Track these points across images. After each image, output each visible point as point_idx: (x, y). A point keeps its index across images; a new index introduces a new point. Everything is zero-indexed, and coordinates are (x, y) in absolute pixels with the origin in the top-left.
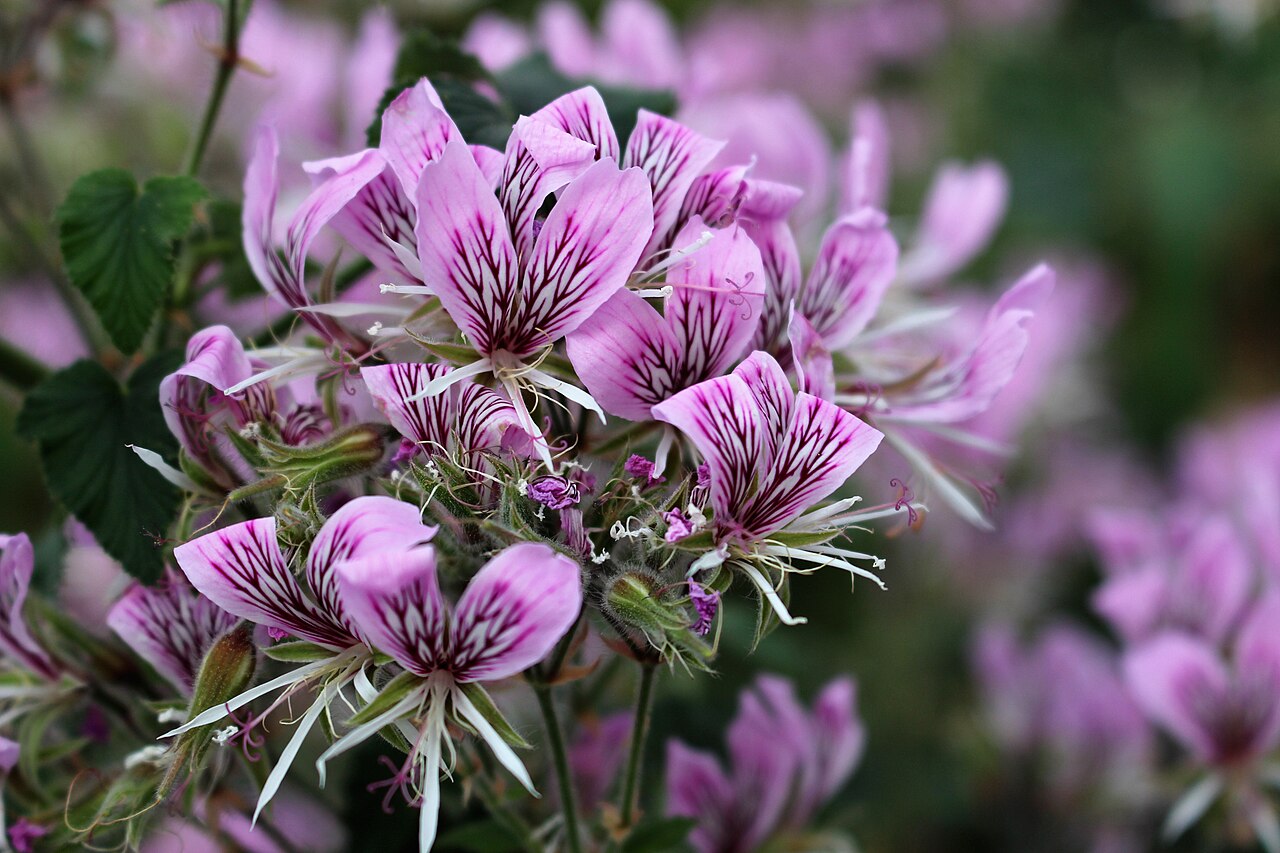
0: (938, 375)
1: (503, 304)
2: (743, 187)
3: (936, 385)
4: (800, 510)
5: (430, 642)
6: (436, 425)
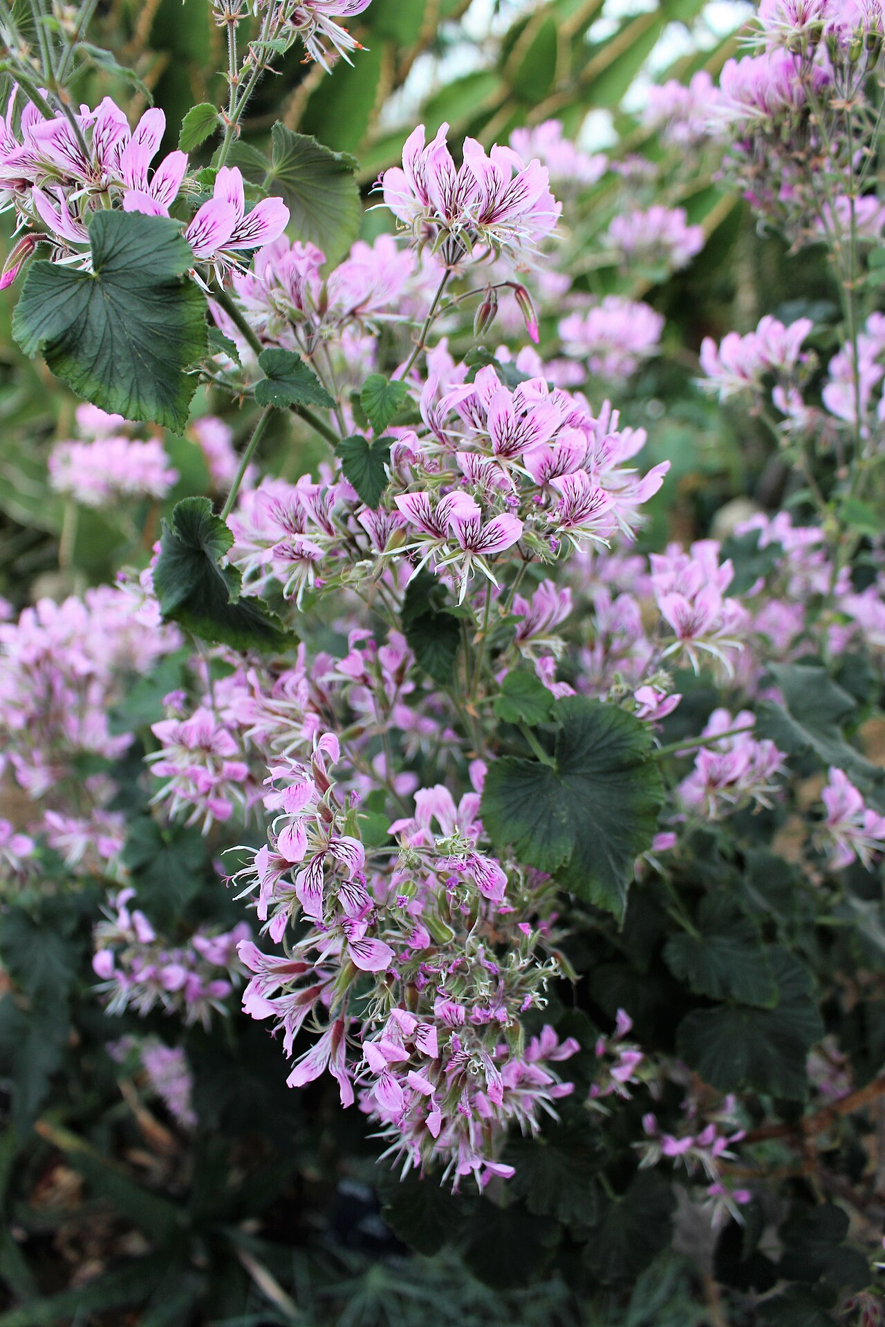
0: (629, 489)
1: (508, 439)
2: (584, 418)
3: (627, 492)
4: (586, 521)
5: (472, 538)
6: (478, 474)
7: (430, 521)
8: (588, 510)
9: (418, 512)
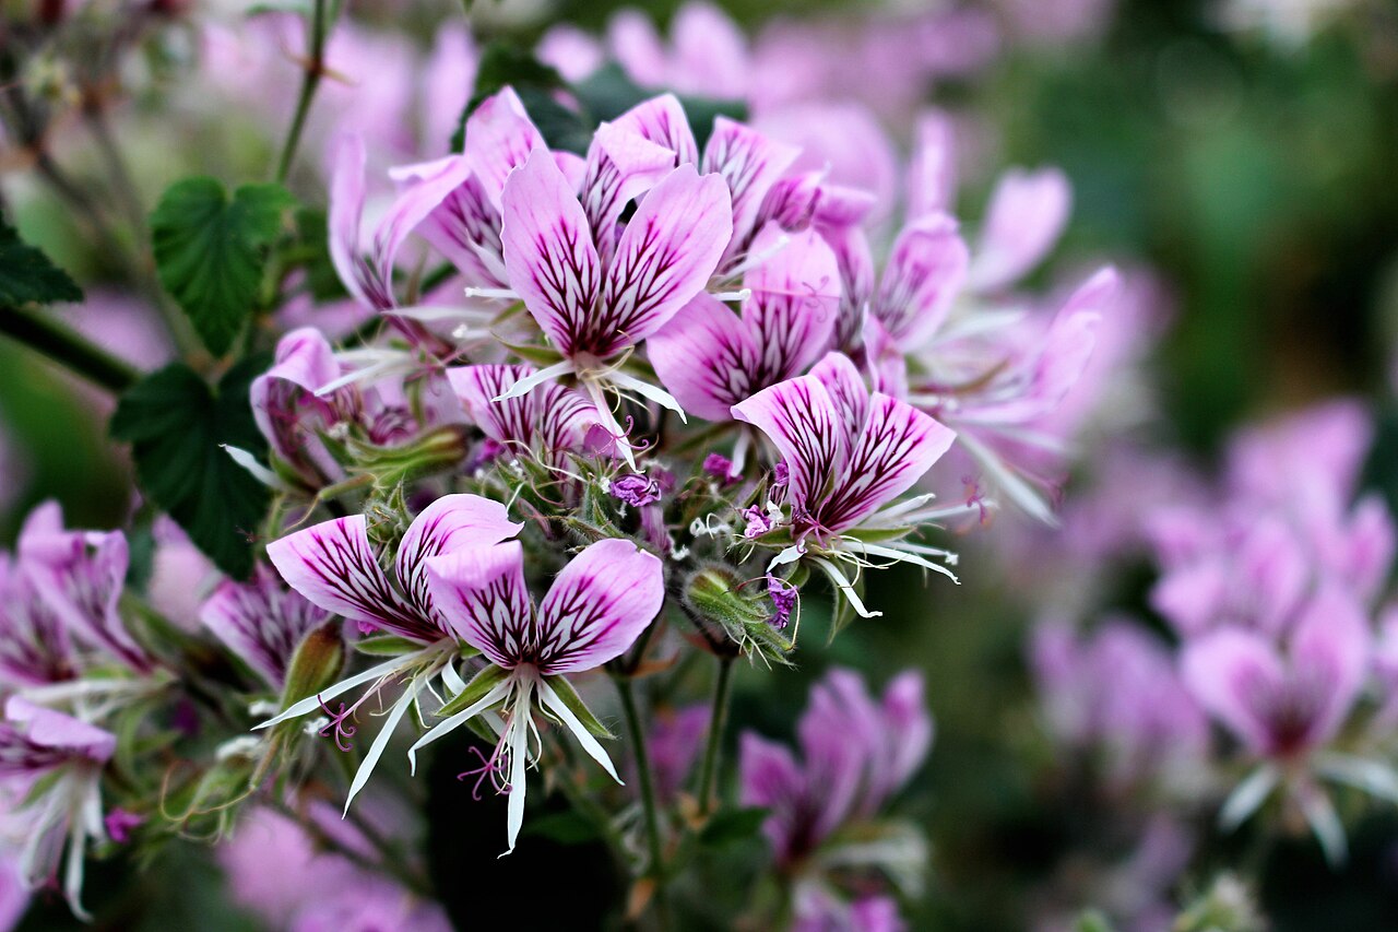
0: (1005, 376)
1: (586, 307)
2: (818, 193)
3: (1005, 386)
4: (874, 507)
5: (517, 635)
6: (520, 425)
7: (388, 600)
8: (871, 476)
9: (345, 578)
